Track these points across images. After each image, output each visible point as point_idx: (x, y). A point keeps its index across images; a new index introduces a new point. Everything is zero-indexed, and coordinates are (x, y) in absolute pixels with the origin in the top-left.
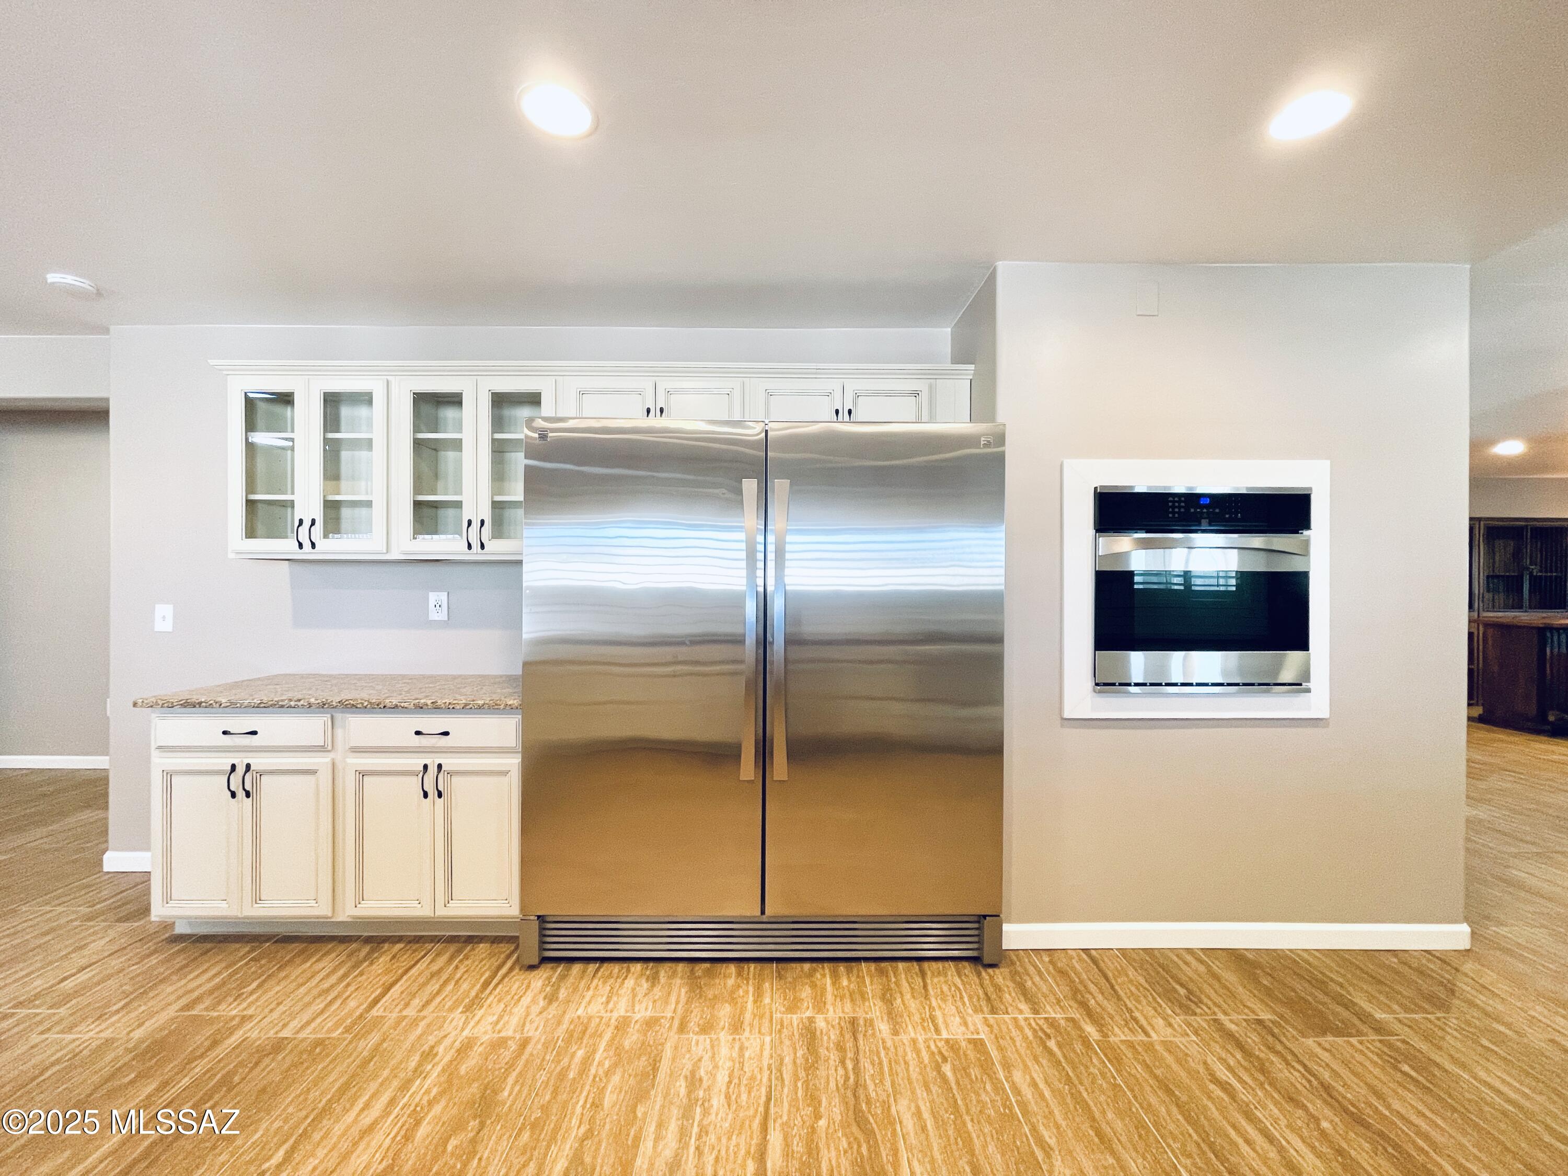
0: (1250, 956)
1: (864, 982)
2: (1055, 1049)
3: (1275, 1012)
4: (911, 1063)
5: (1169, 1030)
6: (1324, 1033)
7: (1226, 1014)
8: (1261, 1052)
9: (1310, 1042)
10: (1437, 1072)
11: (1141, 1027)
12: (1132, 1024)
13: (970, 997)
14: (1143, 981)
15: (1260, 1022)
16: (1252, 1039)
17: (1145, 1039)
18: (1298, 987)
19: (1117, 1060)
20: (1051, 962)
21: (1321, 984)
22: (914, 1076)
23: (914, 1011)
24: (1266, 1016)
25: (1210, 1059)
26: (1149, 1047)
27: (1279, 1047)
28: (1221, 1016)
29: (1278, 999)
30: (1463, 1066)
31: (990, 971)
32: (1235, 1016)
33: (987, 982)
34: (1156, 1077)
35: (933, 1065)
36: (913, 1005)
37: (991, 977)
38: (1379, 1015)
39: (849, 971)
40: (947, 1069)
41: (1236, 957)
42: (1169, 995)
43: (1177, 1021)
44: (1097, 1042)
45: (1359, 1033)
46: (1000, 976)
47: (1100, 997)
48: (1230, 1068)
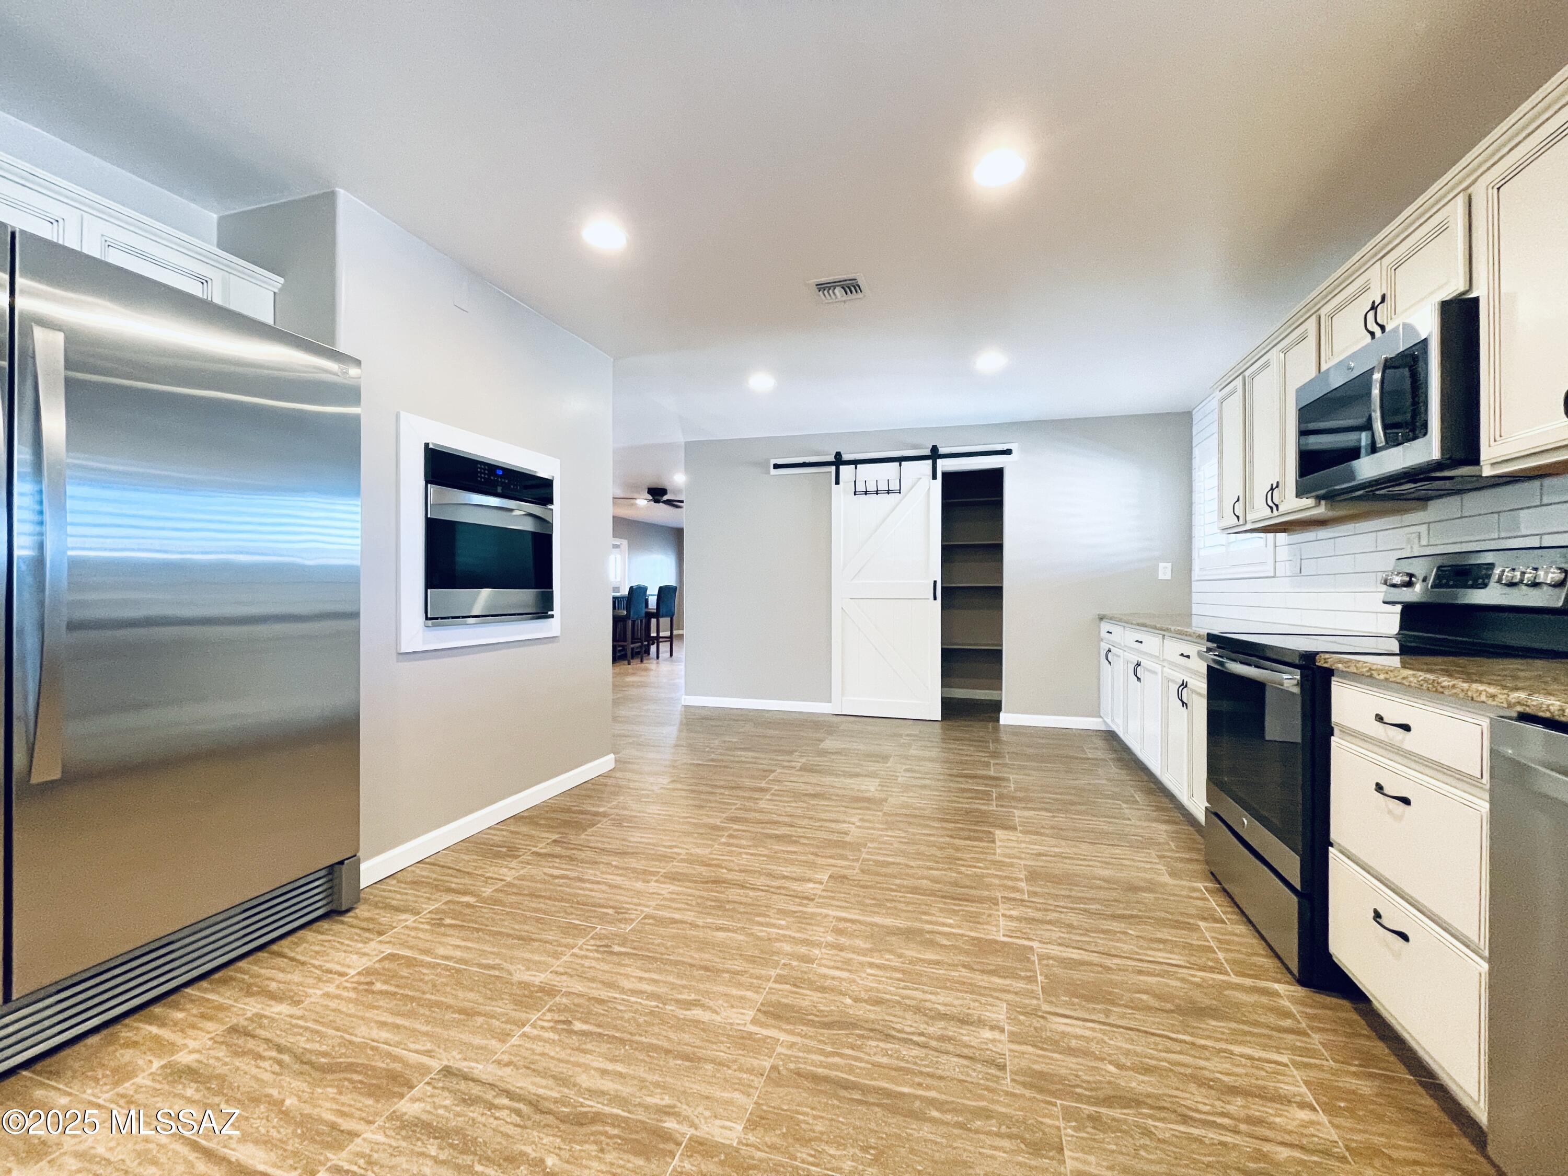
0: (525, 814)
1: (208, 1000)
2: (453, 922)
3: (559, 833)
4: (546, 1051)
5: (513, 871)
6: (585, 830)
7: (536, 847)
8: (564, 852)
9: (583, 836)
10: (636, 819)
11: (496, 879)
12: (490, 881)
13: (351, 939)
14: (476, 857)
15: (555, 841)
16: (558, 850)
17: (503, 883)
18: (559, 817)
19: (497, 902)
20: (398, 882)
21: (569, 810)
22: (563, 1055)
23: (301, 979)
24: (555, 837)
25: (546, 870)
26: (510, 885)
27: (573, 846)
28: (534, 849)
29: (557, 827)
30: (643, 812)
31: (350, 914)
32: (541, 845)
33: (355, 922)
34: (527, 895)
35: (565, 1034)
36: (296, 977)
37: (356, 917)
38: (601, 810)
39: (177, 1007)
40: (578, 1026)
41: (517, 818)
42: (498, 855)
43: (514, 864)
44: (477, 901)
45: (600, 821)
46: (362, 911)
47: (455, 880)
48: (557, 868)
